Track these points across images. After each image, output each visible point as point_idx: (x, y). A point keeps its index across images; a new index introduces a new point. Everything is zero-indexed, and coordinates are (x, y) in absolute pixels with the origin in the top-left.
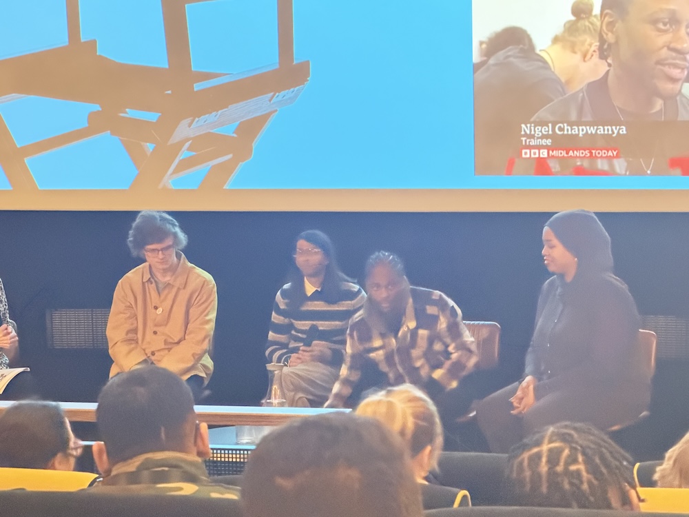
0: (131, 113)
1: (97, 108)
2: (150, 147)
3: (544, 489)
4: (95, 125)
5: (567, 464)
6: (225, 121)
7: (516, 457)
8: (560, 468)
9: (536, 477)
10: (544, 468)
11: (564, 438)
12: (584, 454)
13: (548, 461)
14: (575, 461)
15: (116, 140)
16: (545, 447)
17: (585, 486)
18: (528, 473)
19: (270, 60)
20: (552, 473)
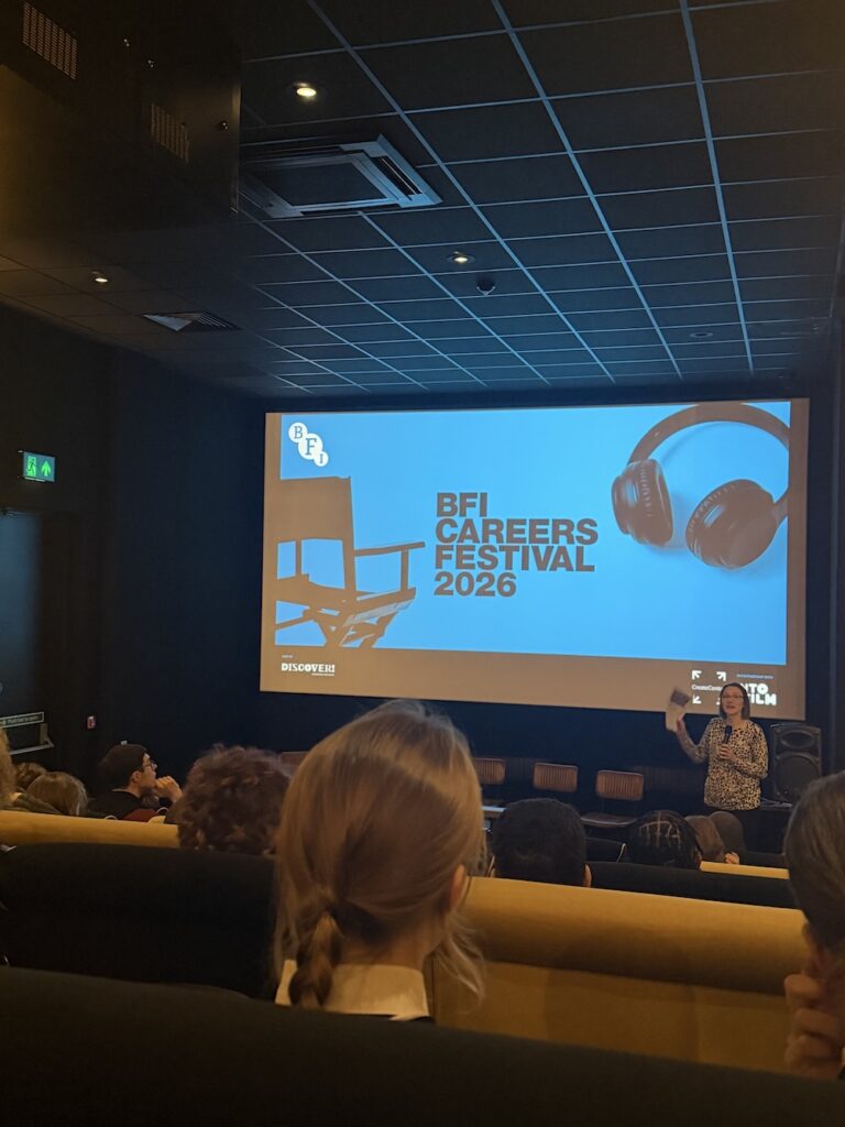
0: (324, 611)
1: (308, 608)
2: (333, 628)
3: (658, 845)
4: (307, 616)
5: (671, 834)
6: (371, 617)
7: (641, 824)
8: (667, 835)
9: (653, 837)
10: (658, 834)
11: (669, 819)
12: (680, 829)
13: (661, 831)
14: (676, 832)
15: (316, 624)
16: (659, 822)
17: (679, 847)
18: (649, 836)
19: (396, 587)
20: (662, 838)
